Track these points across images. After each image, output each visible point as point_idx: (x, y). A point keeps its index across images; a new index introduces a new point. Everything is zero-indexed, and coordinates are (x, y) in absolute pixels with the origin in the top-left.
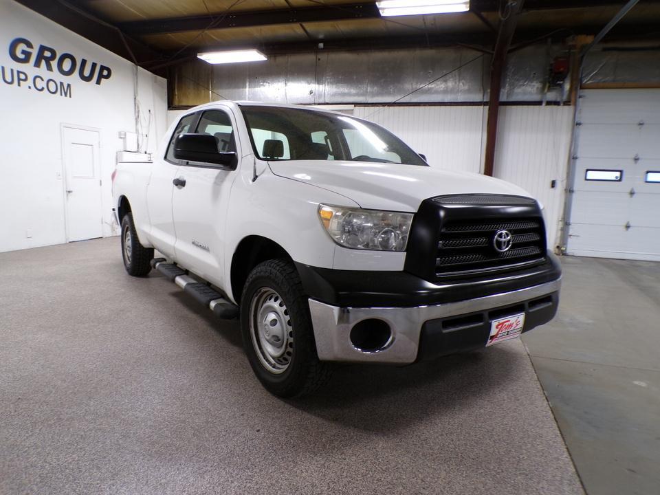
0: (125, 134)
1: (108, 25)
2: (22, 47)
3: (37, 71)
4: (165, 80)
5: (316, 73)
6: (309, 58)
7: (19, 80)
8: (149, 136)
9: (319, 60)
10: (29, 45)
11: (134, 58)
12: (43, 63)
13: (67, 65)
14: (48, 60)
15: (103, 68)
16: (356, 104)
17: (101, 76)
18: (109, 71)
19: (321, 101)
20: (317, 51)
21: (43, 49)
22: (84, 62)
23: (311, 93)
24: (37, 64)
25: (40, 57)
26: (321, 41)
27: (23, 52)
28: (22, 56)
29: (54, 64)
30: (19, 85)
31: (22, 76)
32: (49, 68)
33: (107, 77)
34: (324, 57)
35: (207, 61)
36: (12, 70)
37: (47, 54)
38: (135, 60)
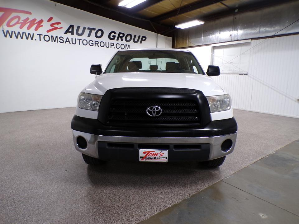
0: (151, 62)
1: (145, 20)
2: (113, 34)
3: (118, 42)
4: (171, 38)
5: (233, 25)
6: (230, 18)
7: (111, 46)
8: (162, 62)
9: (235, 18)
10: (115, 33)
11: (156, 31)
12: (120, 38)
13: (128, 38)
14: (121, 37)
15: (143, 37)
16: (252, 39)
17: (142, 40)
18: (146, 38)
19: (236, 39)
20: (235, 14)
21: (120, 33)
22: (135, 36)
23: (231, 36)
24: (118, 40)
25: (119, 36)
26: (236, 8)
27: (113, 36)
28: (113, 38)
29: (124, 38)
30: (111, 48)
31: (112, 44)
32: (122, 40)
33: (145, 40)
34: (237, 16)
35: (180, 28)
36: (109, 43)
37: (121, 35)
38: (157, 32)
